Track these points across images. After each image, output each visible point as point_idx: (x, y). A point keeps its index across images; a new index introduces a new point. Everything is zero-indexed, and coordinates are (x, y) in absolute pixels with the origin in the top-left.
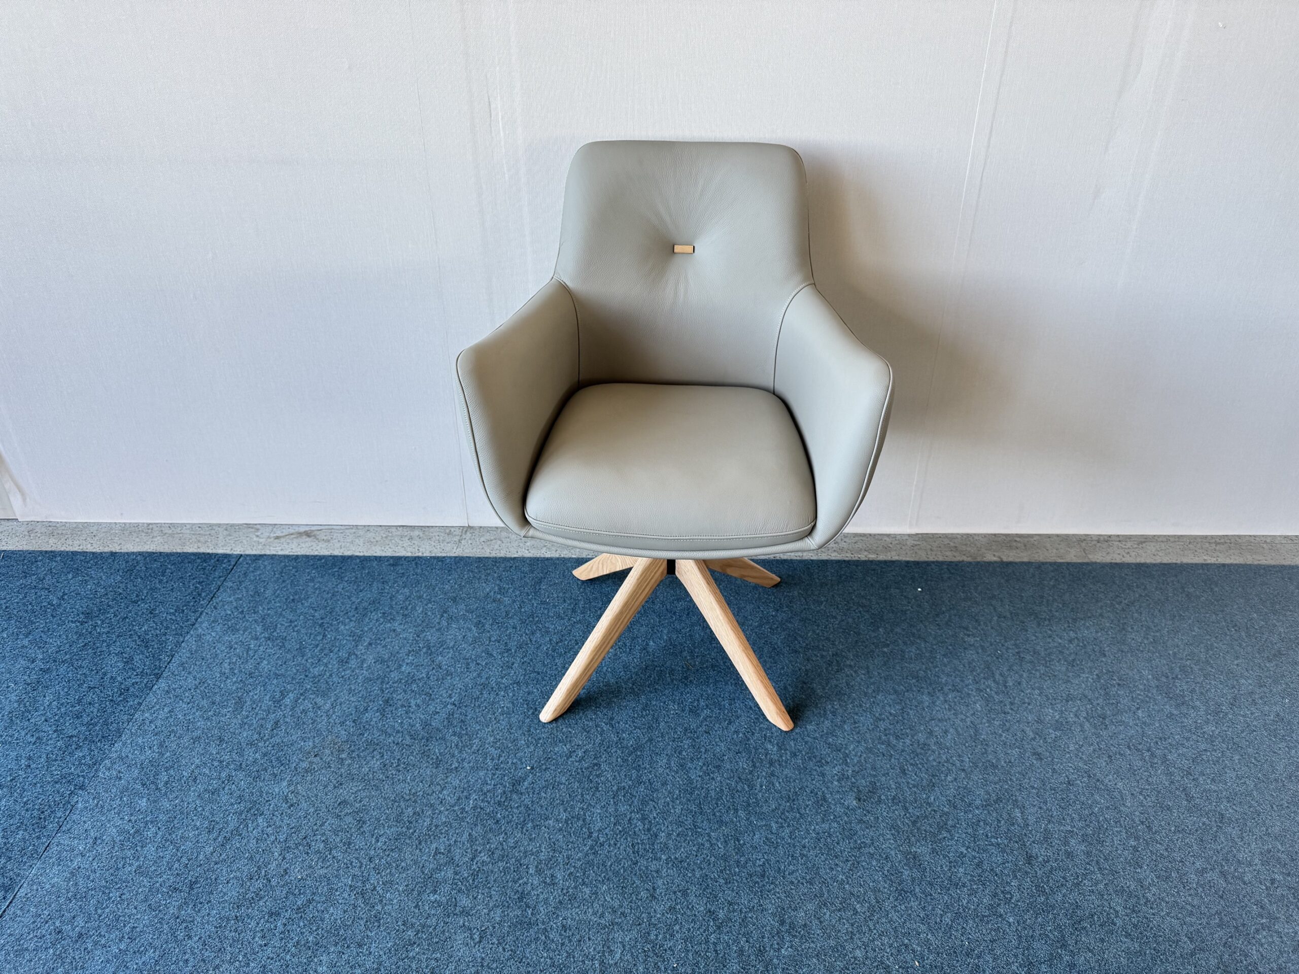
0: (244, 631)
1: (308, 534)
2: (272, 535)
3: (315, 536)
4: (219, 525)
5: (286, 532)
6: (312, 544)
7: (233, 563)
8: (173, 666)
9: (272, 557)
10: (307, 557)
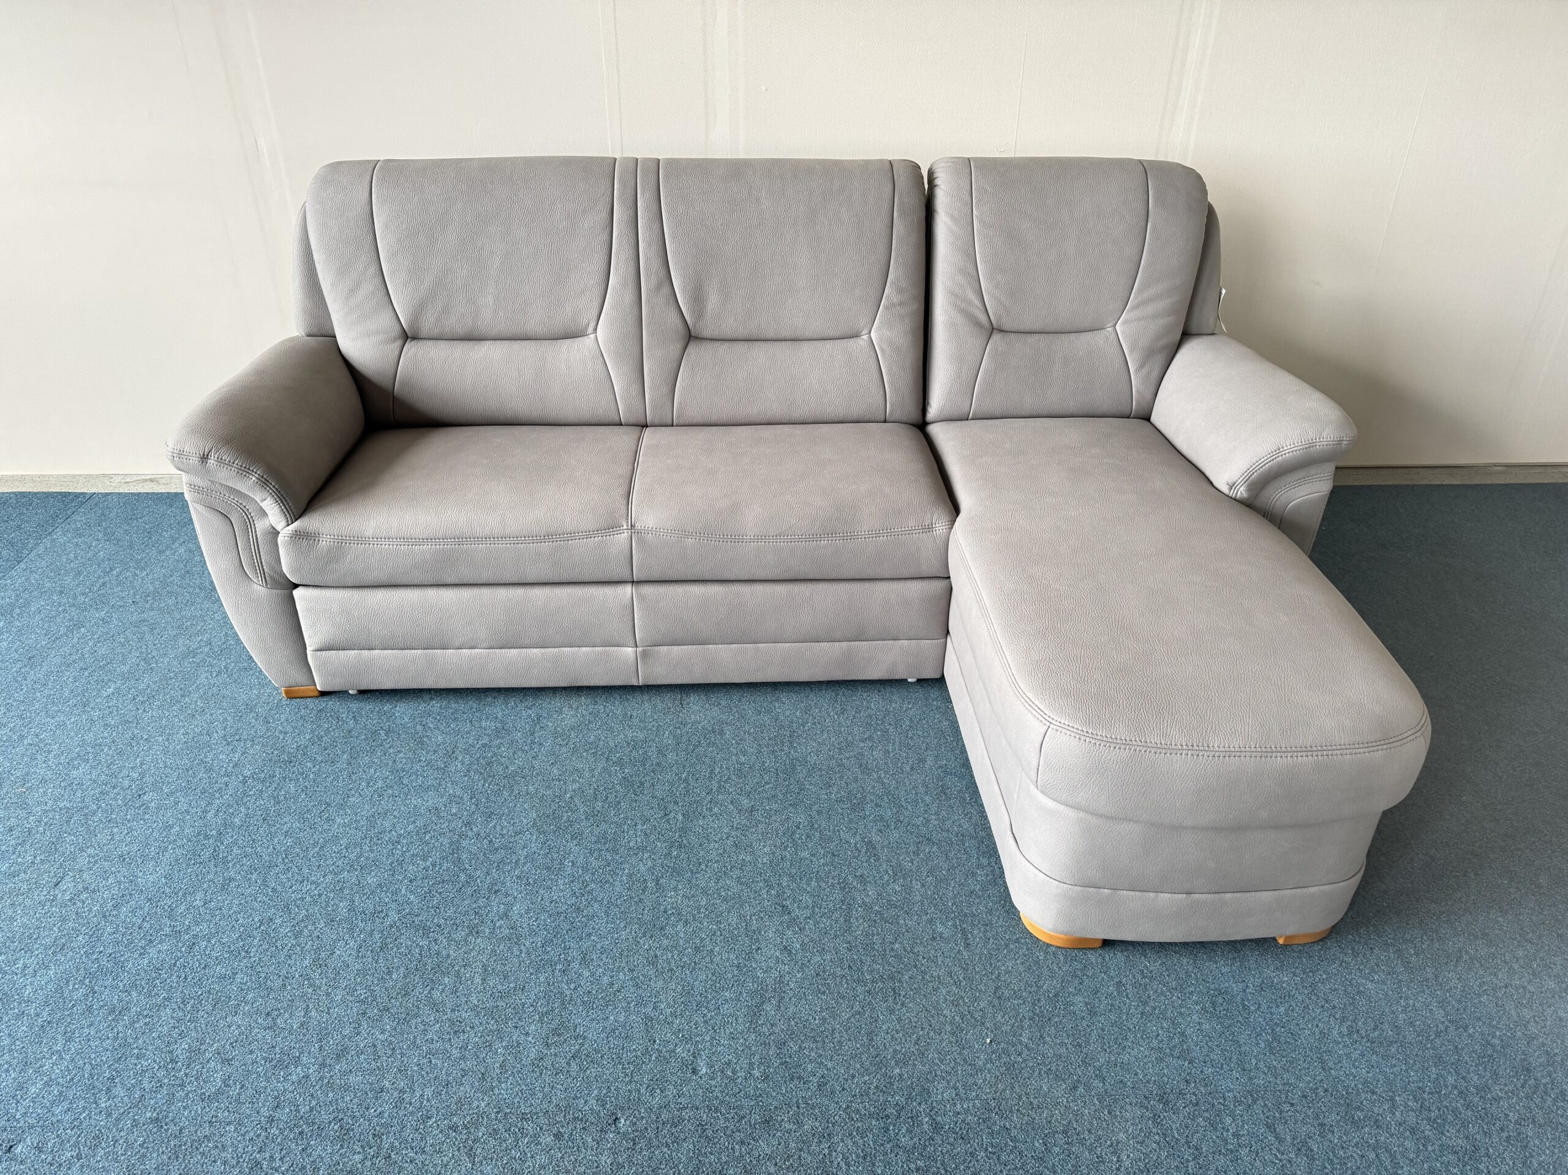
0: (89, 536)
1: (152, 480)
2: (123, 481)
3: (157, 481)
4: (80, 476)
5: (134, 479)
6: (155, 486)
7: (87, 498)
8: (32, 555)
9: (119, 494)
10: (147, 493)
